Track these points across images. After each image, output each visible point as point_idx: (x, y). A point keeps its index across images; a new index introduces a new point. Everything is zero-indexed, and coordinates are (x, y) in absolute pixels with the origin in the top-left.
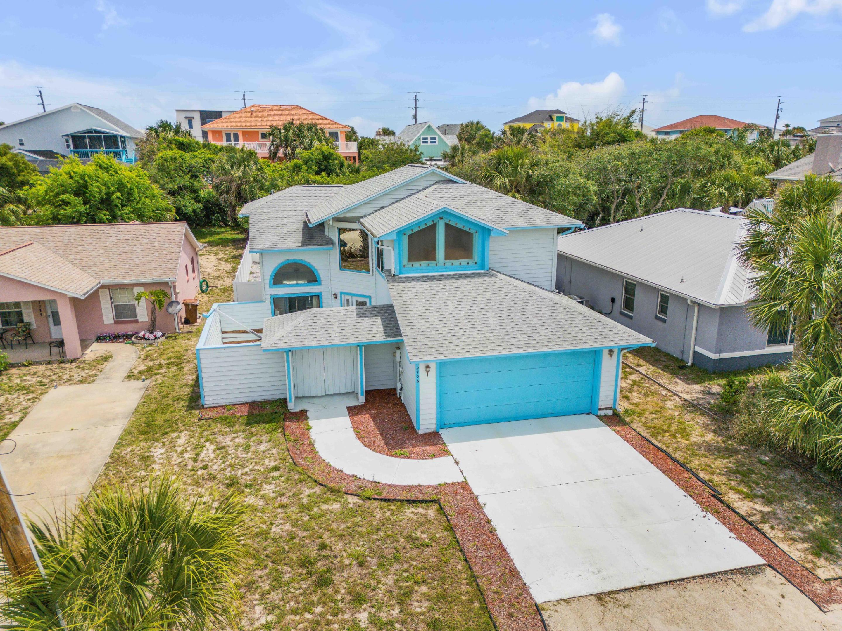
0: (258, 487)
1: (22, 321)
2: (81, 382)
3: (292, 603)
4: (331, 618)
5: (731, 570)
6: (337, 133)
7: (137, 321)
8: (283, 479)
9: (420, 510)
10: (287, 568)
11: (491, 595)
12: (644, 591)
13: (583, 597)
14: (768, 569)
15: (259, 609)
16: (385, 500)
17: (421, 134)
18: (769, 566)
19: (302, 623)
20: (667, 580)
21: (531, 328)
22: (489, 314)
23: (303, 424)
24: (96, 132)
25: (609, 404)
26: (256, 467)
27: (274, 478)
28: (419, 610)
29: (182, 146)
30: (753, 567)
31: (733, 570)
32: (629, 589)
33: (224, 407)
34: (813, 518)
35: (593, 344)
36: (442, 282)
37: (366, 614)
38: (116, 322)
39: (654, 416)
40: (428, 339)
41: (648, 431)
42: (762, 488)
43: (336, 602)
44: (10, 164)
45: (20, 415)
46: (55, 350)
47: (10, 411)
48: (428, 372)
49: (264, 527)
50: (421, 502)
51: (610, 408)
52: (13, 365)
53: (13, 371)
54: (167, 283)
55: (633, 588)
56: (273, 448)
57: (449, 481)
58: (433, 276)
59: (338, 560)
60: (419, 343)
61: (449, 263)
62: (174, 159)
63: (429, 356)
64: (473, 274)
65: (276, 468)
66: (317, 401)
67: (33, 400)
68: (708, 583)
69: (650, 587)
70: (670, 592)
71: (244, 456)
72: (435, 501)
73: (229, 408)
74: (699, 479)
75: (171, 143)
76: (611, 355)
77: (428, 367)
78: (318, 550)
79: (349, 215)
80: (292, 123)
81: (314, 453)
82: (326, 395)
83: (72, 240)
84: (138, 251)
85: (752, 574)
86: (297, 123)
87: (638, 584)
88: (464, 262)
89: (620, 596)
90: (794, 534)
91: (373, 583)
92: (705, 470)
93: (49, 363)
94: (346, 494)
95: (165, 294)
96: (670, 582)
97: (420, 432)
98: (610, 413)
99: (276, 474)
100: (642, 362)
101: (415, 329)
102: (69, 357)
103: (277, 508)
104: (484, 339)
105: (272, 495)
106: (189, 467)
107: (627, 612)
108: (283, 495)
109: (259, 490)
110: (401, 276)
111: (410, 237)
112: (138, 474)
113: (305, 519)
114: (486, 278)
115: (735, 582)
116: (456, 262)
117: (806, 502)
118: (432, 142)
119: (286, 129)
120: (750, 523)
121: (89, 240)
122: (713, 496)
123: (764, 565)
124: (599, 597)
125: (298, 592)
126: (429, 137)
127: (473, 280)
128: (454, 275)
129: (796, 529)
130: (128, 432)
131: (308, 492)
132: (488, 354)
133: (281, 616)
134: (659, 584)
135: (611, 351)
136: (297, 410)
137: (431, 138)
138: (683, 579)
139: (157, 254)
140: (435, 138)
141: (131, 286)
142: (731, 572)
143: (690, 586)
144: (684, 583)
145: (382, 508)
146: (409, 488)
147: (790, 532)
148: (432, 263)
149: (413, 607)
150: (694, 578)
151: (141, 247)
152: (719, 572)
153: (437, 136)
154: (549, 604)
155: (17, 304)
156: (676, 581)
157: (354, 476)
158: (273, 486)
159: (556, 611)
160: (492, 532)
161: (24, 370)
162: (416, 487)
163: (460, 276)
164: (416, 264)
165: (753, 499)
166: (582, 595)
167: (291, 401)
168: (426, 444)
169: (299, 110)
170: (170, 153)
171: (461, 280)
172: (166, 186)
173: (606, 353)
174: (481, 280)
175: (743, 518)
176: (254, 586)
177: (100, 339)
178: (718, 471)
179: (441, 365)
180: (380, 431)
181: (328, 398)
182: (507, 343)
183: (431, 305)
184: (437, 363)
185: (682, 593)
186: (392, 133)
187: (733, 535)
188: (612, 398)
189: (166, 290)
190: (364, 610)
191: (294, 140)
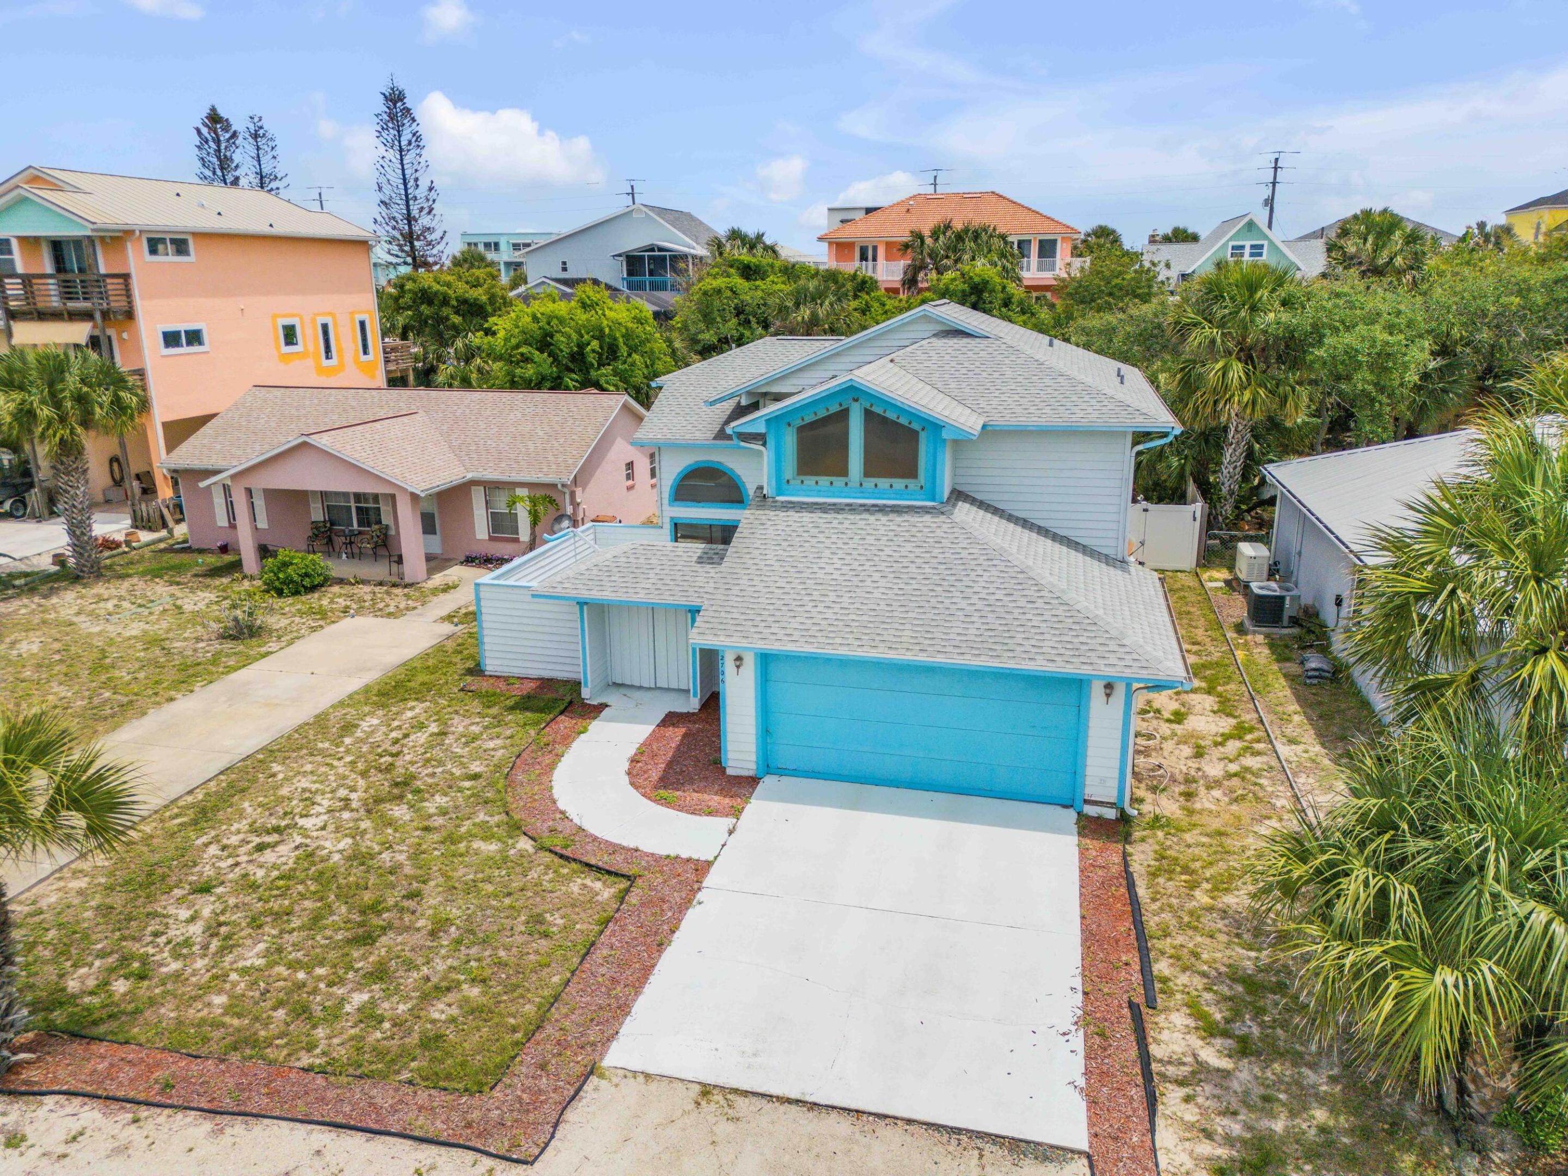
0: (426, 796)
1: (379, 522)
2: (390, 615)
3: (300, 954)
4: (322, 986)
5: (997, 1136)
6: (1055, 241)
7: (517, 540)
8: (468, 793)
9: (598, 885)
10: (344, 909)
11: (549, 1029)
12: (794, 1108)
13: (682, 1080)
14: (1085, 1161)
15: (261, 946)
16: (562, 857)
17: (1231, 239)
18: (1089, 1157)
19: (285, 980)
20: (853, 1106)
21: (942, 617)
22: (883, 582)
23: (581, 723)
24: (661, 249)
25: (1110, 795)
26: (454, 770)
27: (460, 790)
28: (436, 1015)
29: (748, 272)
30: (1052, 1147)
31: (1003, 1138)
32: (771, 1096)
33: (506, 679)
34: (1305, 1109)
35: (1045, 663)
36: (840, 516)
37: (366, 997)
38: (491, 539)
39: (1204, 839)
40: (743, 610)
41: (1153, 863)
42: (1262, 1025)
43: (349, 967)
44: (484, 298)
45: (283, 644)
46: (395, 567)
47: (279, 637)
48: (738, 667)
49: (377, 848)
50: (609, 873)
51: (1112, 805)
52: (341, 581)
53: (336, 589)
54: (555, 486)
55: (778, 1097)
56: (503, 748)
57: (685, 855)
58: (834, 504)
59: (413, 918)
60: (723, 614)
61: (869, 483)
62: (719, 291)
63: (722, 638)
64: (908, 507)
65: (476, 777)
66: (637, 695)
67: (313, 629)
68: (924, 1139)
69: (814, 1106)
70: (841, 1126)
71: (457, 750)
72: (628, 877)
73: (512, 681)
74: (1146, 969)
75: (732, 266)
76: (1108, 695)
77: (739, 658)
78: (404, 897)
79: (775, 389)
80: (948, 227)
81: (552, 766)
82: (657, 688)
83: (468, 411)
84: (541, 433)
85: (1036, 1158)
86: (958, 225)
87: (793, 1095)
88: (899, 483)
89: (740, 1102)
90: (1222, 1125)
91: (420, 961)
92: (1178, 958)
93: (381, 584)
94: (525, 834)
95: (552, 501)
96: (857, 1111)
97: (729, 772)
98: (1111, 814)
99: (467, 784)
100: (1309, 736)
101: (736, 590)
102: (407, 580)
103: (417, 829)
104: (841, 623)
105: (432, 810)
106: (380, 750)
107: (724, 1128)
108: (445, 814)
109: (426, 800)
110: (778, 498)
111: (801, 429)
112: (320, 745)
113: (436, 853)
114: (927, 518)
115: (981, 1156)
116: (884, 483)
117: (1330, 1077)
118: (1252, 255)
119: (935, 234)
120: (1147, 1075)
121: (488, 413)
122: (1131, 1005)
123: (1080, 1153)
124: (706, 1090)
125: (323, 942)
126: (1248, 244)
127: (898, 519)
128: (874, 506)
129: (1241, 1117)
130: (367, 690)
131: (481, 817)
132: (829, 651)
133: (271, 965)
134: (834, 1107)
135: (1109, 687)
136: (595, 703)
137: (1252, 247)
138: (886, 1117)
139: (562, 441)
140: (1262, 246)
141: (513, 485)
142: (996, 1139)
143: (886, 1132)
144: (882, 1123)
145: (548, 867)
146: (615, 849)
147: (1218, 1119)
148: (839, 481)
149: (432, 1009)
150: (910, 1121)
151: (547, 428)
152: (968, 1131)
153: (1266, 243)
154: (621, 1072)
155: (376, 497)
156: (870, 1114)
157: (562, 813)
158: (445, 799)
159: (616, 1086)
160: (661, 946)
161: (347, 589)
162: (629, 850)
163: (882, 509)
164: (810, 481)
165: (1212, 1035)
166: (683, 1077)
167: (586, 686)
168: (722, 792)
169: (994, 199)
170: (720, 282)
171: (879, 516)
172: (700, 337)
173: (1097, 690)
174: (915, 519)
175: (1145, 1059)
176: (285, 918)
177: (469, 561)
178: (1205, 968)
179: (766, 660)
180: (674, 756)
181: (658, 693)
182: (874, 636)
183: (792, 553)
184: (756, 654)
185: (858, 1135)
186: (1195, 238)
187: (1081, 1082)
188: (1115, 784)
189: (555, 496)
190: (370, 991)
191: (947, 257)
